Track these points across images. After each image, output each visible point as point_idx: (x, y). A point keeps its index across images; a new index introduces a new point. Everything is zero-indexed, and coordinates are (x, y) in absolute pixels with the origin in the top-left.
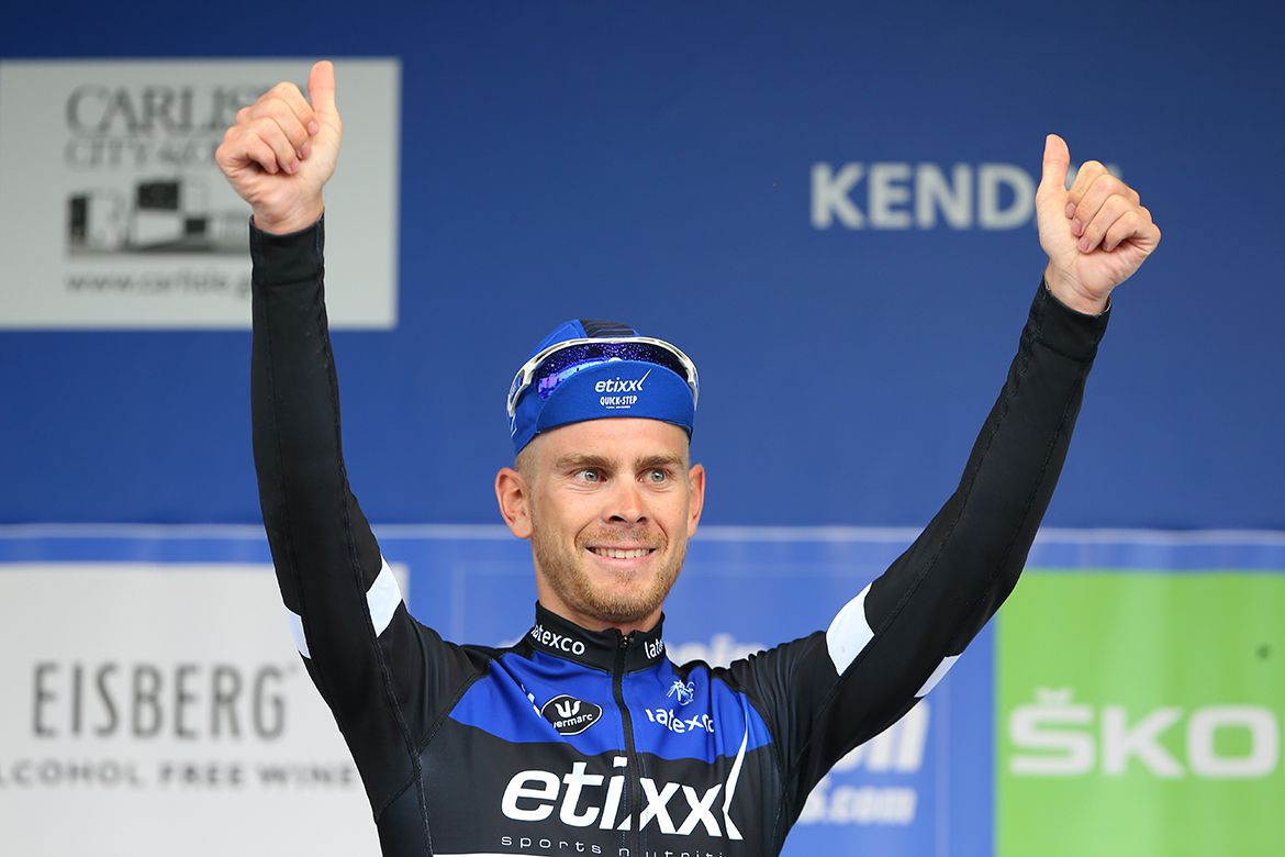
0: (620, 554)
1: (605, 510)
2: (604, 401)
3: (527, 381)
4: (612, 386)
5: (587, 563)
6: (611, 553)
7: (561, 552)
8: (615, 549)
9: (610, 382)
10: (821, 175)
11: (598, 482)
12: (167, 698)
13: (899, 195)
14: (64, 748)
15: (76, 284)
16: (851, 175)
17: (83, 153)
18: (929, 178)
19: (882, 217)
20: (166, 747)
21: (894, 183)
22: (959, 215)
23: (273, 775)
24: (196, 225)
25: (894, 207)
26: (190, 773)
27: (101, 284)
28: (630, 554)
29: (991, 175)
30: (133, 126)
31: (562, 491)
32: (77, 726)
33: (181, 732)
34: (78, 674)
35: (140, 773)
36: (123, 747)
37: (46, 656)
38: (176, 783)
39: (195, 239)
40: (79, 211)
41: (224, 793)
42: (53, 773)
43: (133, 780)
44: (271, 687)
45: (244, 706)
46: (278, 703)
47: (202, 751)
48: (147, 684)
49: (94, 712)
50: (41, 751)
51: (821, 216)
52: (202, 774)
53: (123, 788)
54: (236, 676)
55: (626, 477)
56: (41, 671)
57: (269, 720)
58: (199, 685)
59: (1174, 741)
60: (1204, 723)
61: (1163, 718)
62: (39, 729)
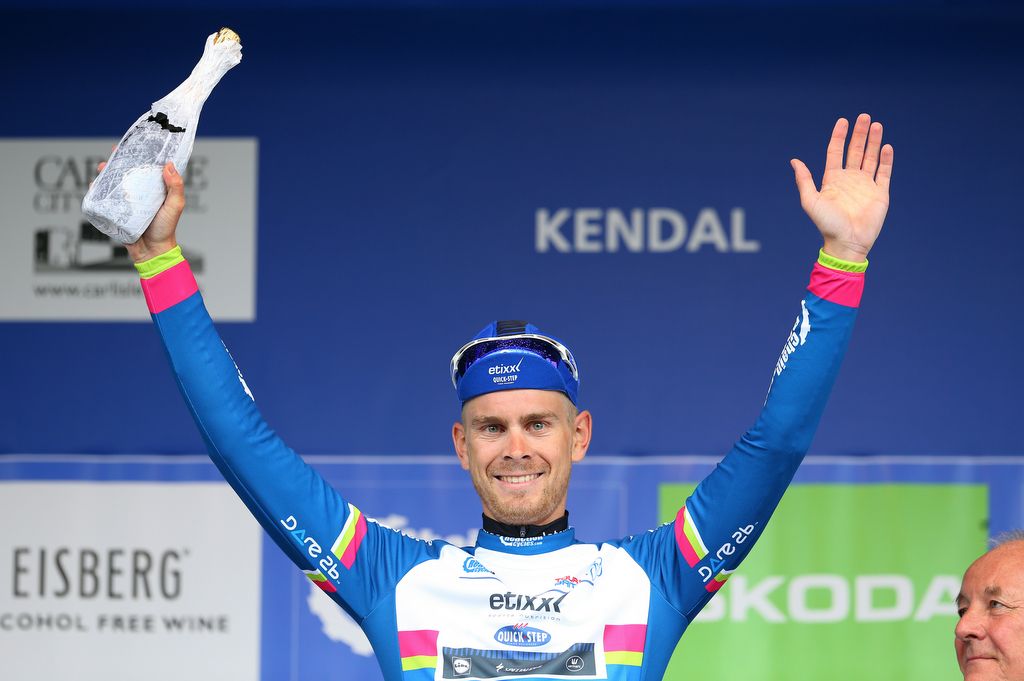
0: (515, 480)
1: (502, 452)
2: (495, 380)
3: (456, 368)
4: (499, 370)
5: (495, 487)
6: (509, 479)
7: (479, 480)
8: (512, 477)
9: (497, 367)
10: (542, 216)
11: (498, 433)
12: (102, 572)
13: (594, 230)
14: (35, 606)
15: (41, 291)
16: (562, 216)
17: (45, 202)
18: (615, 218)
19: (582, 245)
20: (102, 605)
21: (591, 222)
22: (635, 243)
23: (173, 624)
24: (120, 251)
25: (591, 238)
26: (118, 622)
27: (57, 291)
28: (522, 479)
29: (656, 216)
30: (78, 183)
31: (477, 440)
32: (42, 591)
33: (111, 594)
34: (43, 554)
35: (84, 622)
36: (73, 604)
37: (21, 544)
38: (108, 628)
39: (121, 261)
40: (42, 241)
41: (141, 635)
42: (27, 622)
43: (80, 627)
44: (172, 564)
45: (154, 577)
46: (177, 574)
47: (127, 607)
48: (89, 562)
49: (54, 581)
50: (18, 607)
51: (542, 245)
52: (110, 623)
53: (73, 631)
54: (148, 556)
55: (516, 429)
56: (18, 553)
57: (170, 588)
58: (124, 563)
59: (779, 598)
60: (799, 586)
61: (772, 583)
62: (17, 593)
